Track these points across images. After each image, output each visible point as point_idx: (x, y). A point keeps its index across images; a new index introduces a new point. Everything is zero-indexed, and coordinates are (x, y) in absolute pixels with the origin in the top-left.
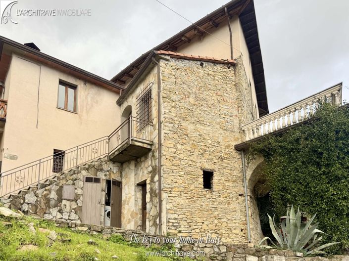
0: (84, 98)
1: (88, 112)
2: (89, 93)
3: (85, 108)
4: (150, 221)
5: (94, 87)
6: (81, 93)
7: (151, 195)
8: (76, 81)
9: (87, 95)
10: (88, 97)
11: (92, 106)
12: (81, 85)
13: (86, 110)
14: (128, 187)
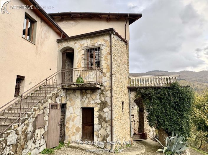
0: (40, 33)
1: (41, 45)
2: (43, 30)
3: (40, 41)
4: (98, 137)
5: (46, 25)
6: (38, 28)
7: (99, 120)
8: (36, 18)
9: (42, 31)
10: (43, 32)
11: (44, 40)
12: (39, 21)
13: (41, 42)
14: (73, 108)
